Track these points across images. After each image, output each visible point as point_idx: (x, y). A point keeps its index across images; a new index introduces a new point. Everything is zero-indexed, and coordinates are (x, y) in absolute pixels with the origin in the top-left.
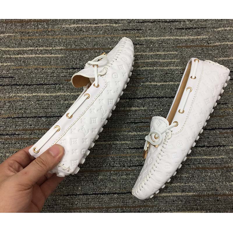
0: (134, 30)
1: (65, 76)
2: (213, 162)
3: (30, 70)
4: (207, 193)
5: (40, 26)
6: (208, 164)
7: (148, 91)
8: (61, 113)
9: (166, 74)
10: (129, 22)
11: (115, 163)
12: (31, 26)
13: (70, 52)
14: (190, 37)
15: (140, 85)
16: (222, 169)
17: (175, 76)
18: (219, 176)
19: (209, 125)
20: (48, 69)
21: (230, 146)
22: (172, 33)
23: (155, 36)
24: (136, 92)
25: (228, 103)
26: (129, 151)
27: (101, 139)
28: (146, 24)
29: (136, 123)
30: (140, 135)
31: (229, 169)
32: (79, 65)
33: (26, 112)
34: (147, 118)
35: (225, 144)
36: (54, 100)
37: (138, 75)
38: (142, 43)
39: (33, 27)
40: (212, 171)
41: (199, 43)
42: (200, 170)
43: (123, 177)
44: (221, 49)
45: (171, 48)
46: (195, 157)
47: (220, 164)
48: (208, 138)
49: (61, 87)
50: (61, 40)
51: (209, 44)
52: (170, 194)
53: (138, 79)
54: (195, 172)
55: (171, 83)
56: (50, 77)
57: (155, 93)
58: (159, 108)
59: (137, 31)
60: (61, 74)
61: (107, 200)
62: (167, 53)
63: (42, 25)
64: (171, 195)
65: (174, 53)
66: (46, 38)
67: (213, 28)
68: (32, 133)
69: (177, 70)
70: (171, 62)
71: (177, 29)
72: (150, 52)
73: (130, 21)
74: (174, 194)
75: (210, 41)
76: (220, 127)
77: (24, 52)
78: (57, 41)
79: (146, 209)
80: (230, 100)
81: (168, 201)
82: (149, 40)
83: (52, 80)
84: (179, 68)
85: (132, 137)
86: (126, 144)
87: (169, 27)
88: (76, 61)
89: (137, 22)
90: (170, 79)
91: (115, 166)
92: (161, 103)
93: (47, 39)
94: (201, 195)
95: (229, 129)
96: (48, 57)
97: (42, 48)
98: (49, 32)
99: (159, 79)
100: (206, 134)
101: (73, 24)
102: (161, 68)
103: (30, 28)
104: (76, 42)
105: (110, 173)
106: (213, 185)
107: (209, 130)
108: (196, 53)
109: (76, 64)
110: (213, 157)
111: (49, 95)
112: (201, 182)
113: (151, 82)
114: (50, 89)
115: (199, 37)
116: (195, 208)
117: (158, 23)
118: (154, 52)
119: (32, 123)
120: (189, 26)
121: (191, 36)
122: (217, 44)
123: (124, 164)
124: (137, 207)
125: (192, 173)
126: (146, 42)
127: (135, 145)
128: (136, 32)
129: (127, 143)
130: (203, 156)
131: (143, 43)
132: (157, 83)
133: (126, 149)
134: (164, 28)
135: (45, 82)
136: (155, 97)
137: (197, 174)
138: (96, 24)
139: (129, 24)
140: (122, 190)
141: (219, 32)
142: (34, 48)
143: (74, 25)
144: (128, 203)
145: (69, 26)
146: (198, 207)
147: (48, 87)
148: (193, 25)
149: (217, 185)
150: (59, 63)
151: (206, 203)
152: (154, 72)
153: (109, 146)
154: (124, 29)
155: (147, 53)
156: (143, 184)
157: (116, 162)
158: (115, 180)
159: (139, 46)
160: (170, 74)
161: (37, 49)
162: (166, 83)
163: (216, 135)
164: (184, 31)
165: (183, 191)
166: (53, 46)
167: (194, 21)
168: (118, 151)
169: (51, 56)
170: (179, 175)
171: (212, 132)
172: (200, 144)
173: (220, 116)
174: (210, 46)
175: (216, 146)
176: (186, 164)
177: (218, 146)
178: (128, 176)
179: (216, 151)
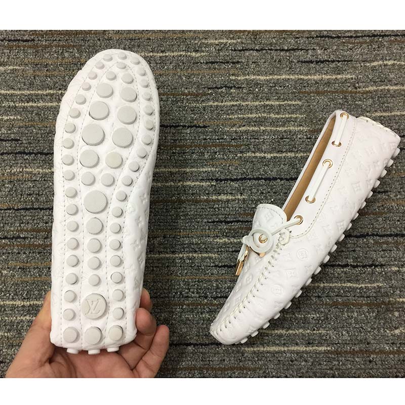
0: (228, 62)
2: (363, 293)
3: (48, 129)
4: (351, 348)
5: (66, 55)
7: (250, 168)
9: (282, 139)
10: (218, 50)
11: (189, 291)
12: (52, 53)
14: (323, 76)
15: (236, 158)
16: (378, 305)
17: (298, 143)
18: (373, 318)
19: (356, 229)
21: (393, 266)
22: (293, 68)
23: (262, 73)
24: (229, 169)
25: (390, 191)
26: (215, 271)
27: (167, 250)
28: (248, 54)
29: (228, 222)
30: (235, 243)
31: (390, 306)
33: (38, 200)
34: (248, 215)
35: (383, 263)
37: (233, 139)
38: (240, 86)
39: (55, 55)
40: (361, 310)
41: (339, 86)
42: (339, 307)
43: (204, 316)
44: (377, 97)
45: (290, 94)
46: (331, 285)
47: (375, 297)
48: (354, 251)
51: (356, 88)
52: (286, 349)
53: (232, 146)
54: (330, 311)
55: (289, 154)
57: (261, 170)
58: (269, 197)
59: (231, 64)
61: (175, 356)
62: (284, 103)
63: (71, 52)
64: (288, 350)
65: (296, 103)
67: (363, 61)
68: (47, 235)
69: (301, 131)
70: (291, 117)
71: (302, 62)
72: (253, 102)
73: (220, 49)
74: (293, 348)
75: (358, 84)
76: (375, 233)
77: (39, 97)
79: (242, 374)
80: (393, 187)
81: (282, 361)
82: (253, 81)
84: (304, 128)
85: (221, 247)
86: (210, 258)
87: (288, 58)
89: (232, 50)
90: (288, 147)
91: (189, 295)
92: (272, 189)
94: (341, 351)
95: (391, 235)
99: (268, 146)
100: (350, 243)
102: (273, 128)
103: (49, 57)
105: (182, 308)
106: (362, 334)
107: (356, 237)
108: (333, 104)
110: (363, 286)
112: (340, 329)
113: (254, 153)
115: (339, 77)
116: (330, 374)
117: (269, 52)
118: (260, 102)
119: (49, 218)
120: (322, 57)
121: (325, 74)
122: (371, 88)
123: (206, 293)
124: (228, 369)
125: (325, 312)
126: (248, 84)
127: (225, 260)
128: (230, 66)
129: (212, 257)
130: (344, 283)
131: (243, 86)
132: (266, 154)
133: (209, 266)
134: (280, 61)
136: (262, 179)
137: (334, 313)
138: (162, 52)
139: (219, 53)
140: (202, 338)
141: (373, 69)
142: (55, 92)
144: (211, 362)
146: (335, 373)
148: (328, 57)
149: (369, 334)
151: (350, 366)
152: (260, 135)
153: (180, 261)
154: (210, 61)
155: (250, 103)
156: (232, 317)
157: (191, 290)
158: (189, 320)
159: (234, 91)
160: (288, 138)
161: (60, 93)
162: (281, 155)
163: (368, 247)
164: (314, 66)
165: (309, 343)
167: (331, 50)
168: (196, 270)
170: (303, 316)
171: (361, 241)
172: (340, 262)
173: (375, 214)
174: (359, 92)
175: (368, 266)
176: (316, 297)
177: (371, 265)
178: (212, 314)
179: (369, 274)
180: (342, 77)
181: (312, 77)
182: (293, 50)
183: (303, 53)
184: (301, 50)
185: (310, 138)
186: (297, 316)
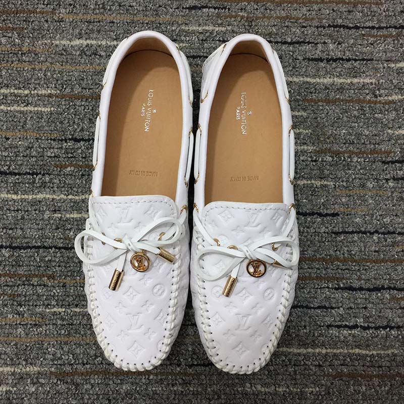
1: (56, 157)
2: (373, 363)
5: (3, 40)
6: (363, 366)
8: (43, 240)
10: (202, 40)
13: (69, 103)
14: (335, 79)
16: (393, 377)
18: (384, 393)
19: (368, 280)
20: (20, 138)
22: (297, 68)
32: (88, 133)
35: (401, 324)
36: (30, 209)
40: (371, 383)
41: (354, 93)
42: (344, 378)
43: (175, 388)
44: (402, 109)
45: (293, 103)
46: (335, 351)
48: (365, 308)
49: (47, 181)
50: (49, 74)
51: (376, 96)
54: (332, 384)
56: (23, 156)
60: (47, 152)
63: (9, 37)
65: (300, 114)
66: (17, 68)
67: (386, 61)
69: (305, 152)
71: (309, 59)
73: (204, 38)
75: (379, 91)
76: (392, 286)
78: (41, 75)
83: (27, 165)
84: (309, 148)
87: (292, 54)
88: (81, 124)
93: (18, 71)
96: (21, 112)
97: (7, 89)
98: (24, 54)
100: (361, 298)
101: (79, 38)
104: (83, 80)
105: (148, 379)
107: (369, 290)
108: (347, 117)
109: (82, 130)
110: (375, 352)
111: (19, 197)
114: (21, 184)
115: (355, 80)
120: (335, 54)
121: (337, 76)
122: (395, 97)
123: (179, 360)
125: (326, 385)
130: (352, 349)
135: (11, 168)
137: (337, 386)
139: (203, 44)
141: (399, 71)
143: (81, 41)
145: (68, 42)
147: (18, 179)
148: (343, 53)
150: (44, 127)
154: (192, 54)
158: (157, 394)
163: (382, 303)
164: (323, 66)
166: (32, 86)
167: (346, 44)
169: (26, 108)
170: (299, 390)
171: (374, 295)
172: (347, 321)
173: (394, 261)
174: (380, 102)
175: (381, 327)
176: (316, 366)
177: (386, 326)
178: (187, 386)
179: (382, 338)
180: (359, 81)
181: (322, 80)
182: (298, 43)
183: (311, 48)
184: (309, 43)
185: (315, 161)
186: (292, 389)
